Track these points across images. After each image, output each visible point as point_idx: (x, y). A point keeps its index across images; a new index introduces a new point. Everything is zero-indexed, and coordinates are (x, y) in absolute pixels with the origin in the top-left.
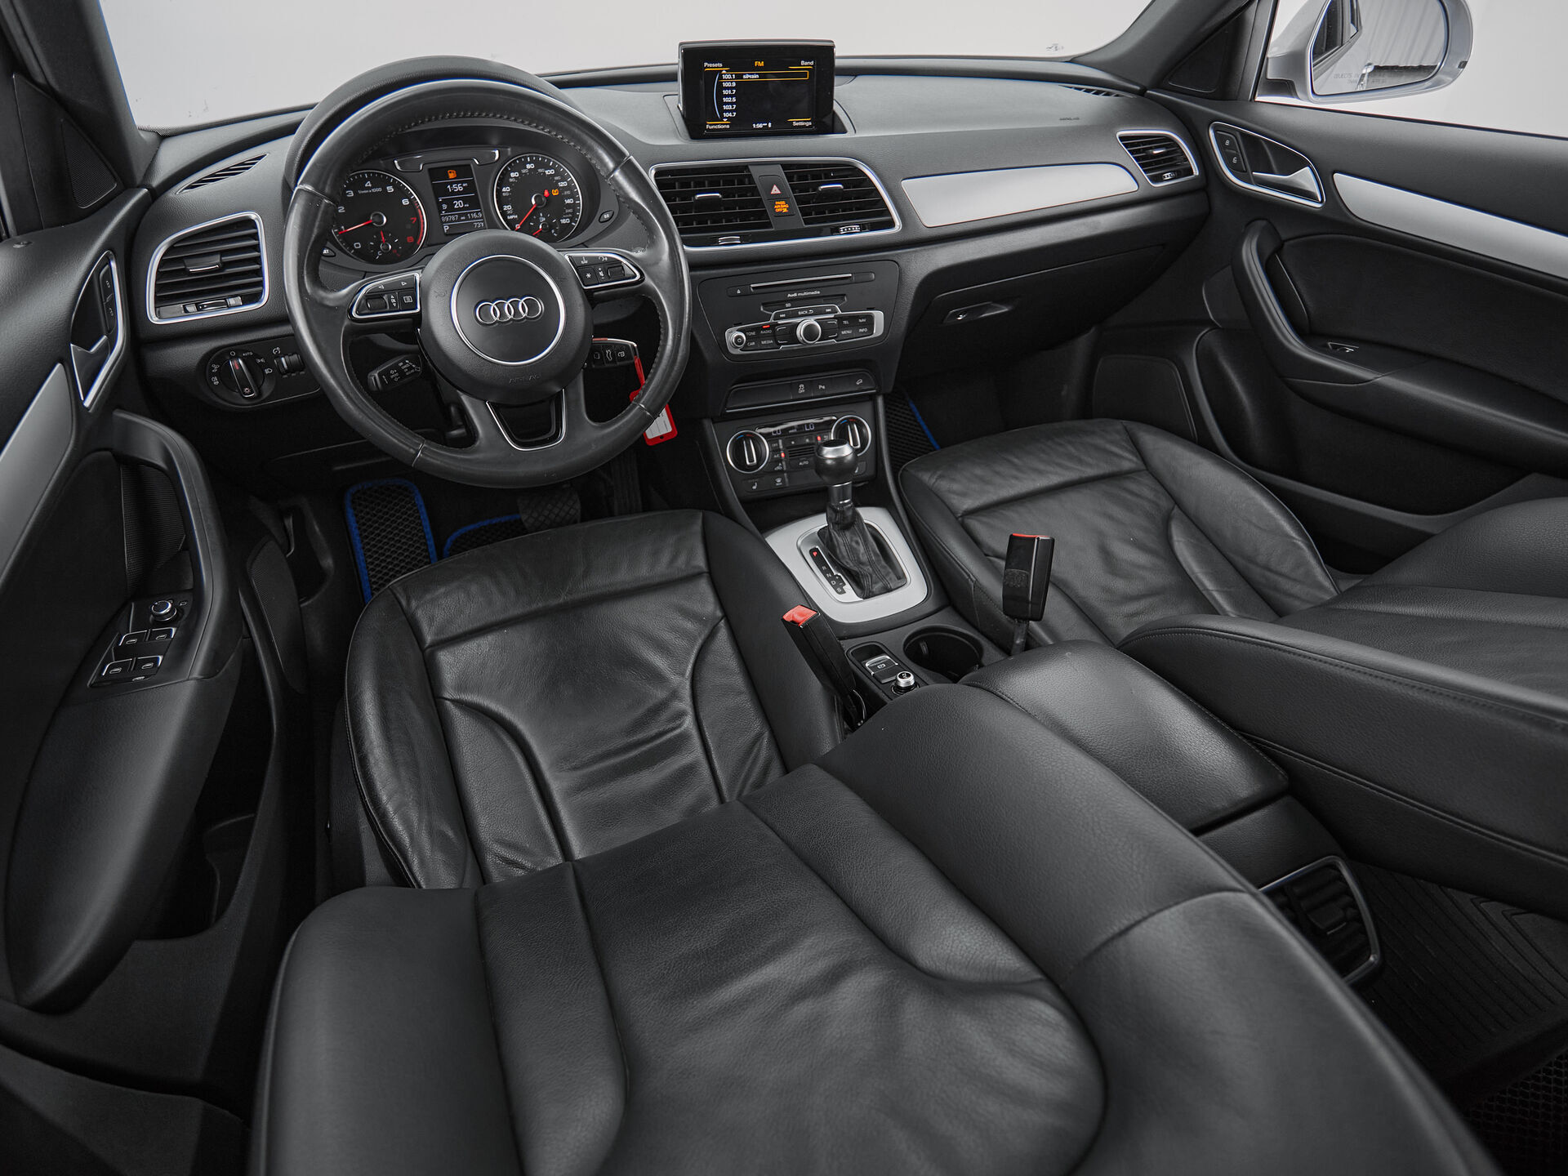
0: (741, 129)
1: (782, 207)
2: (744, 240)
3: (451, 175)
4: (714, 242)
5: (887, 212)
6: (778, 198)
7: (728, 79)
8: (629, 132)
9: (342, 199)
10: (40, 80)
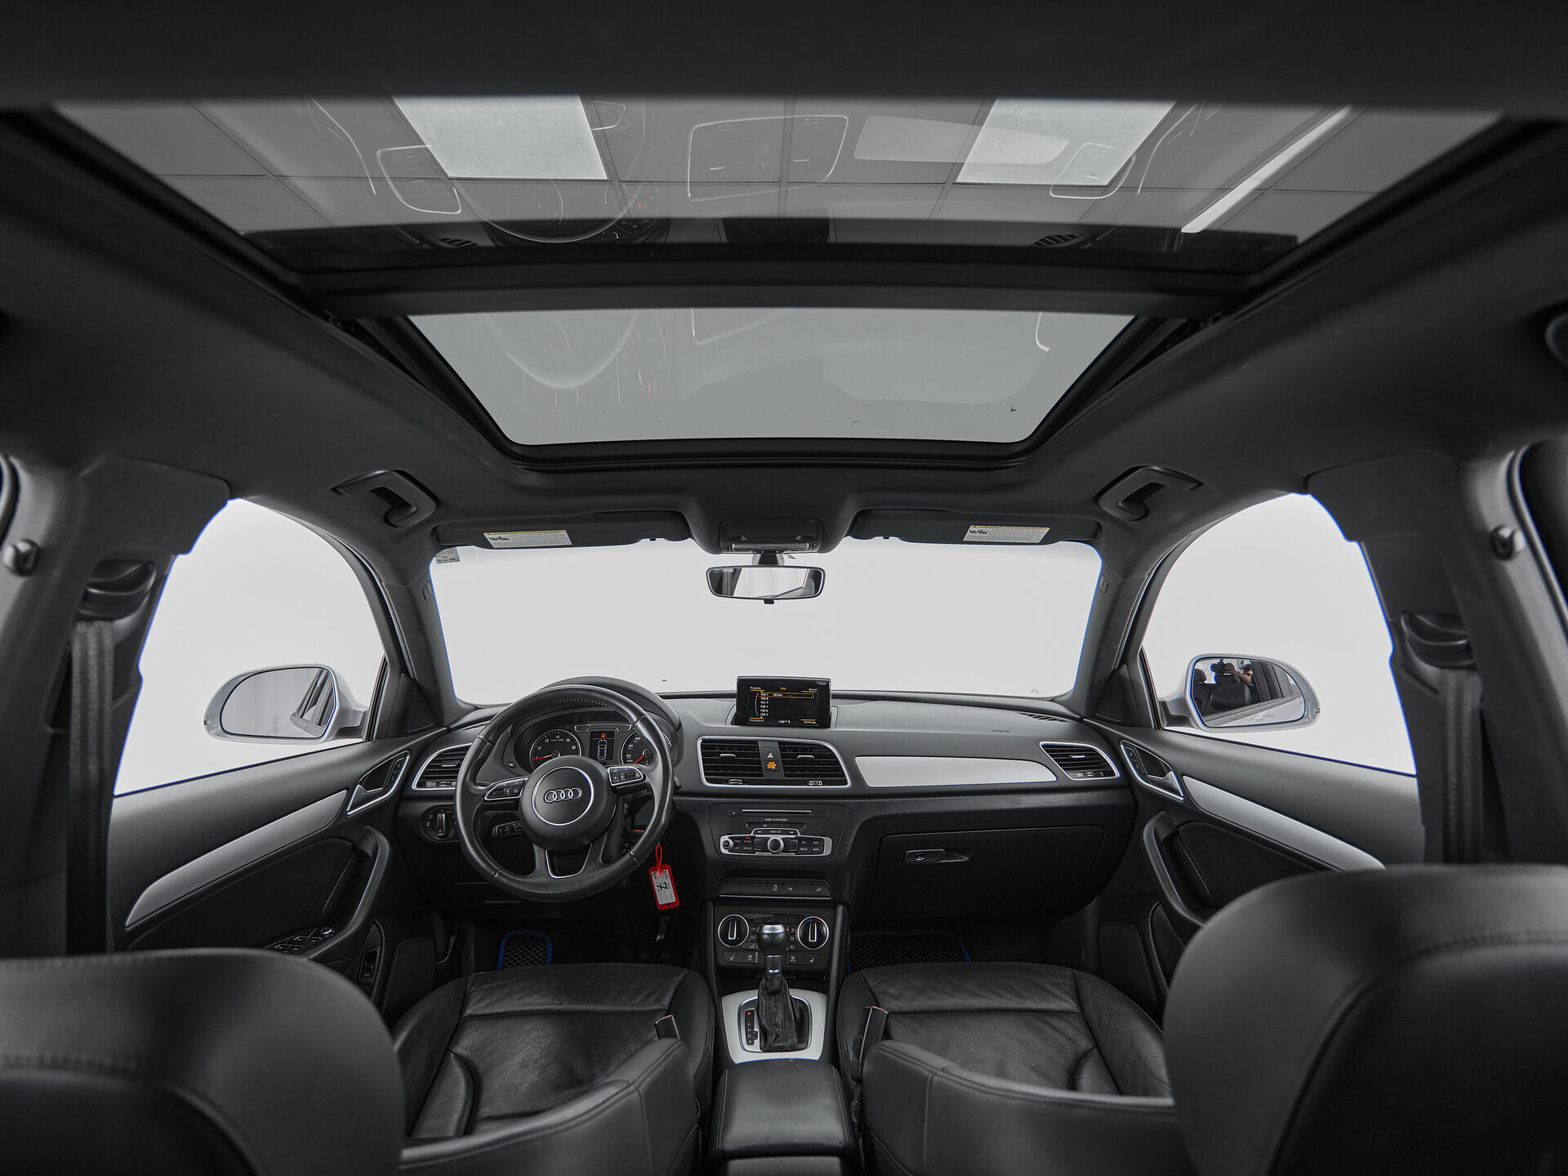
0: (770, 722)
1: (772, 766)
2: (745, 782)
3: (603, 736)
4: (726, 782)
5: (844, 775)
6: (771, 760)
7: (764, 696)
8: (696, 719)
9: (542, 743)
10: (412, 676)
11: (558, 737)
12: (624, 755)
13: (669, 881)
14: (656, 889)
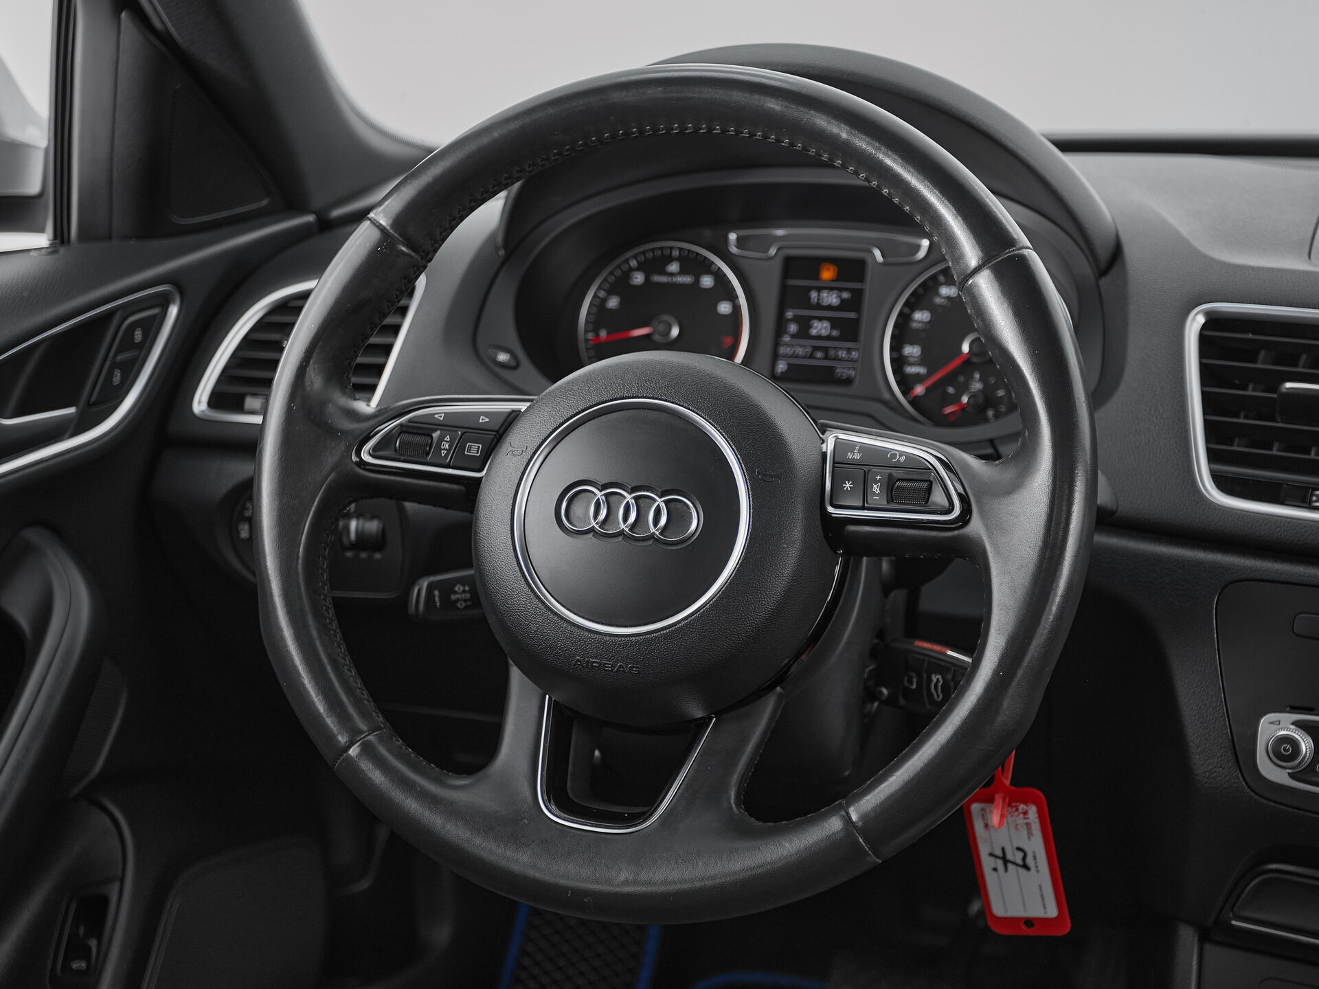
3: (826, 275)
4: (1302, 496)
8: (1184, 231)
9: (620, 285)
10: (157, 24)
11: (674, 267)
12: (896, 347)
13: (1036, 846)
14: (987, 863)
